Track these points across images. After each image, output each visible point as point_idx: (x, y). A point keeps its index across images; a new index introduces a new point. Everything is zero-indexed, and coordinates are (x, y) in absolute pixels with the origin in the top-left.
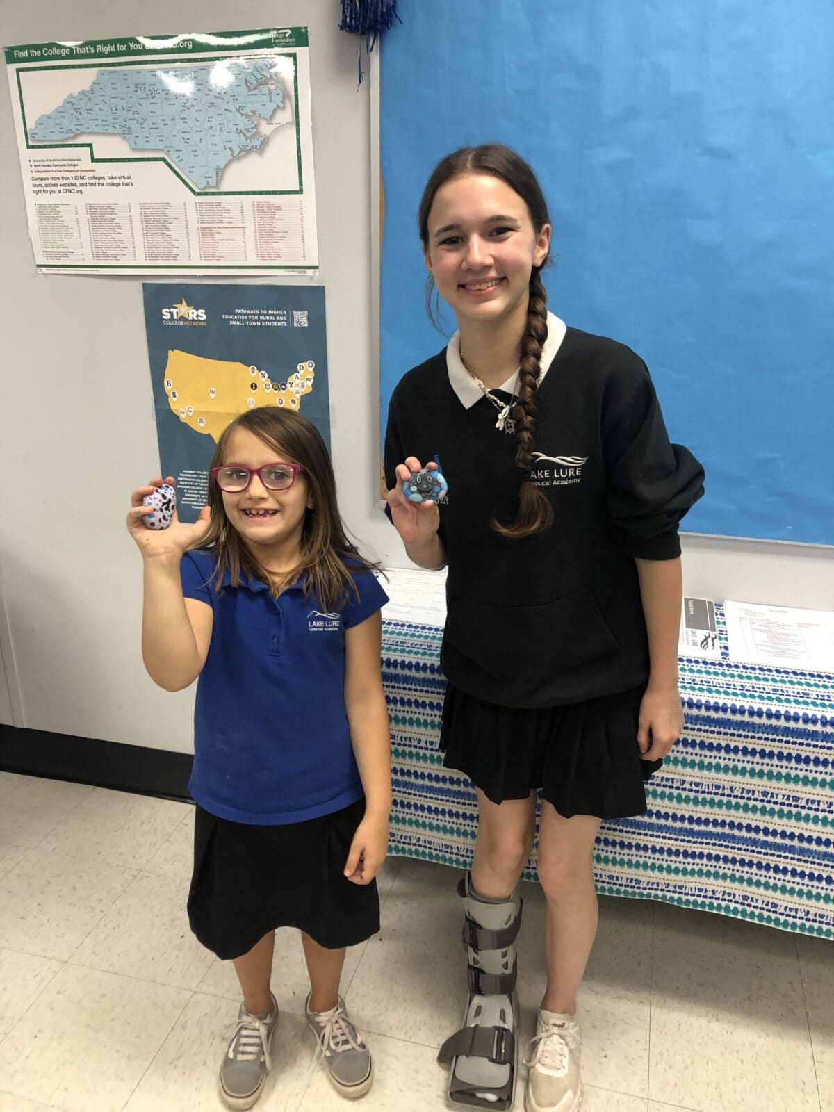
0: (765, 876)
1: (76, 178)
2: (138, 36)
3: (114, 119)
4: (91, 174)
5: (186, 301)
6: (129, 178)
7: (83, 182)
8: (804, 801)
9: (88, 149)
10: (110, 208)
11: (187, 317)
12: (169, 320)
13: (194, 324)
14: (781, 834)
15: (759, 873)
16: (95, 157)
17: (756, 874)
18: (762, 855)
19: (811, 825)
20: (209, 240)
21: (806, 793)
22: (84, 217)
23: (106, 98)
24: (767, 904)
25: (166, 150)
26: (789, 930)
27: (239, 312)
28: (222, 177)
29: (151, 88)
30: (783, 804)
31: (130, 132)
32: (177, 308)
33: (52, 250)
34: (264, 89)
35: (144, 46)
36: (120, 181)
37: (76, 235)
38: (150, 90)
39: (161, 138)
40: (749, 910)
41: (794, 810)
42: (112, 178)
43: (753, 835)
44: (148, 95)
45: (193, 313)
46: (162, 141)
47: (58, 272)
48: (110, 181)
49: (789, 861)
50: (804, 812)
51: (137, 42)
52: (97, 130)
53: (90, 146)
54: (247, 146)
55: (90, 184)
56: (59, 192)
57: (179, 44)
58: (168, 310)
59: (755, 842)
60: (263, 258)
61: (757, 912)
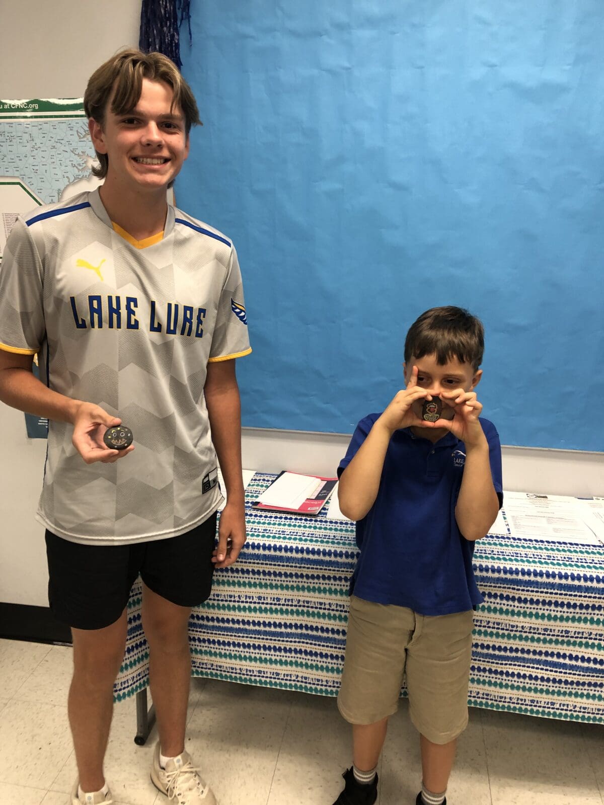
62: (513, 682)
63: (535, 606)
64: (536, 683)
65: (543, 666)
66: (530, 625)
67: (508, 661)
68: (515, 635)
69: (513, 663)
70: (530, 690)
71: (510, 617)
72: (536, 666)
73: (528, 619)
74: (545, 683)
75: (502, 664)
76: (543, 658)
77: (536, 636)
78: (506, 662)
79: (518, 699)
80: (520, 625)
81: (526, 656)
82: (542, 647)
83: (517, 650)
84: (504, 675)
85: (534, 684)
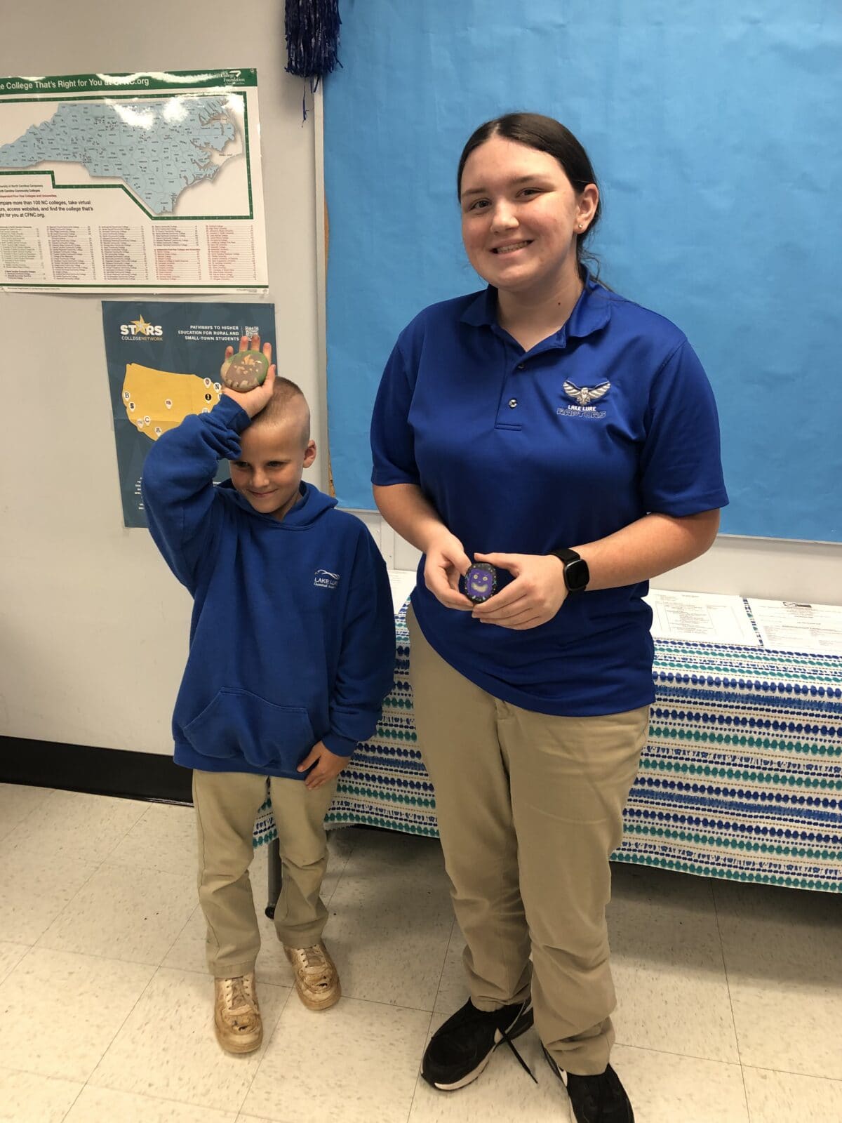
0: (681, 828)
1: (38, 203)
2: (100, 73)
3: (75, 148)
4: (52, 199)
5: (143, 318)
6: (89, 203)
7: (45, 206)
8: (712, 756)
9: (50, 176)
10: (71, 231)
11: (144, 332)
12: (127, 335)
13: (152, 339)
14: (693, 787)
15: (675, 824)
16: (56, 184)
17: (673, 826)
18: (677, 809)
19: (718, 778)
20: (165, 262)
21: (713, 749)
22: (45, 240)
23: (67, 130)
24: (683, 853)
25: (124, 177)
26: (703, 875)
27: (194, 327)
28: (177, 203)
29: (108, 120)
30: (693, 760)
31: (90, 162)
32: (134, 324)
33: (14, 270)
34: (216, 124)
35: (103, 82)
36: (81, 206)
37: (38, 256)
38: (109, 123)
39: (119, 167)
40: (668, 859)
41: (704, 765)
42: (72, 203)
43: (669, 790)
44: (107, 127)
45: (150, 329)
46: (121, 169)
47: (20, 291)
48: (70, 206)
49: (700, 812)
50: (712, 766)
51: (98, 79)
52: (59, 158)
53: (51, 173)
54: (201, 175)
55: (51, 209)
56: (22, 215)
57: (136, 81)
58: (126, 327)
59: (670, 797)
60: (216, 278)
61: (675, 860)
62: (765, 841)
63: (795, 733)
64: (795, 841)
65: (805, 817)
66: (788, 760)
67: (759, 812)
68: (769, 775)
69: (765, 815)
70: (787, 851)
71: (762, 749)
72: (795, 818)
73: (786, 752)
74: (807, 841)
75: (750, 816)
76: (805, 806)
77: (797, 776)
78: (756, 814)
79: (771, 864)
80: (776, 760)
81: (782, 804)
82: (804, 792)
83: (771, 797)
84: (753, 832)
85: (792, 843)
